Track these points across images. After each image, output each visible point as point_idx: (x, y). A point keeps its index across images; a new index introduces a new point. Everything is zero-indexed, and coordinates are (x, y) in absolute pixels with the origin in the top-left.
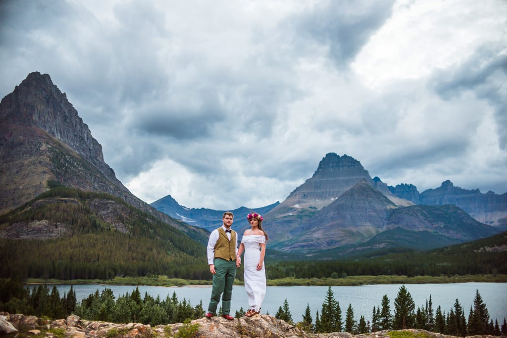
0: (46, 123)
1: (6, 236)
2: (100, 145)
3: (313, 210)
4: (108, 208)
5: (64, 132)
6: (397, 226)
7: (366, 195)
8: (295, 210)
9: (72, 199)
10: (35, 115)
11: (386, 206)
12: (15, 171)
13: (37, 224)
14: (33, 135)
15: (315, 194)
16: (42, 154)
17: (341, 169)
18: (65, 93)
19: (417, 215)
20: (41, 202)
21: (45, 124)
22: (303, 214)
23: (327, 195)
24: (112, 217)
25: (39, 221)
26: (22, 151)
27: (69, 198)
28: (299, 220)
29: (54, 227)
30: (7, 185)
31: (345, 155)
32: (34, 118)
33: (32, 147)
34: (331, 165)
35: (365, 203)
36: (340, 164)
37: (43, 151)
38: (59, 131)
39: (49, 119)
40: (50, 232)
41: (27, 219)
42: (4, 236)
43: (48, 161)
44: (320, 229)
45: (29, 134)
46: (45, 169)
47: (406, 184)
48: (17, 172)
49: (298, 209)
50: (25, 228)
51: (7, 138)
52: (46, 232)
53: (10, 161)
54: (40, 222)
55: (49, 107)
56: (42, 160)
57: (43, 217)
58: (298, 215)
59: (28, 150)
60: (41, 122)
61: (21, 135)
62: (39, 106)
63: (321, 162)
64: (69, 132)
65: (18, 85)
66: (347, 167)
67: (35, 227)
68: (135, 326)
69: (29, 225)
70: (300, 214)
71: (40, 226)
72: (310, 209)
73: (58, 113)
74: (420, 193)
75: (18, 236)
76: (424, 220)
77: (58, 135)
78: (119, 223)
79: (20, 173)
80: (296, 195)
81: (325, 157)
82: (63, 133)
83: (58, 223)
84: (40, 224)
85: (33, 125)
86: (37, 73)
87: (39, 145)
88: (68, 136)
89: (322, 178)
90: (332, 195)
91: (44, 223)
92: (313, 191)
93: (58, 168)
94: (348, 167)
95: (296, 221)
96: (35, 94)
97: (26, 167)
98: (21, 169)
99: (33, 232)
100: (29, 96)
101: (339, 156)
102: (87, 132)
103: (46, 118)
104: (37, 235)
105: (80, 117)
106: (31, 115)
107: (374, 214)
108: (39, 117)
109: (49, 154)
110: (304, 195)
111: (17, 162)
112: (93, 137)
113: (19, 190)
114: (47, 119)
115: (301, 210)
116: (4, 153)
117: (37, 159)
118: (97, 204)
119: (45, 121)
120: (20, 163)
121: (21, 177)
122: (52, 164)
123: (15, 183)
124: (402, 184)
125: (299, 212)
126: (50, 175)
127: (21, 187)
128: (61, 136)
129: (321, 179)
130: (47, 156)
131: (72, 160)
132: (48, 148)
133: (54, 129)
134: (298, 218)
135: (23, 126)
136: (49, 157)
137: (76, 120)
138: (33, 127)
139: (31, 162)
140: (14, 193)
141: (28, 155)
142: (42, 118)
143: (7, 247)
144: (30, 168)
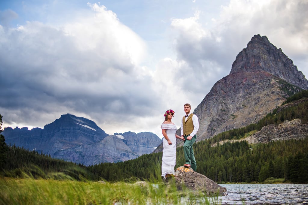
0: (271, 68)
1: (257, 142)
10: (261, 63)
12: (254, 103)
13: (287, 124)
14: (263, 77)
16: (272, 86)
18: (280, 48)
20: (287, 106)
21: (270, 69)
25: (289, 120)
26: (256, 88)
30: (249, 114)
32: (261, 65)
33: (264, 83)
37: (273, 84)
38: (281, 73)
39: (272, 65)
40: (305, 131)
41: (276, 120)
42: (255, 141)
43: (279, 91)
45: (260, 76)
46: (278, 97)
48: (256, 104)
50: (275, 130)
51: (244, 83)
52: (301, 132)
53: (249, 98)
54: (292, 121)
55: (271, 56)
56: (274, 91)
57: (293, 116)
59: (261, 87)
60: (267, 68)
61: (254, 79)
62: (264, 56)
64: (289, 74)
67: (286, 128)
69: (279, 126)
71: (293, 126)
75: (269, 140)
77: (281, 77)
82: (285, 75)
84: (293, 124)
85: (260, 70)
87: (269, 81)
88: (289, 77)
91: (297, 122)
93: (288, 95)
96: (259, 47)
97: (262, 98)
98: (258, 101)
99: (286, 133)
100: (255, 50)
102: (302, 76)
103: (270, 65)
104: (291, 136)
105: (295, 65)
106: (259, 63)
108: (265, 64)
109: (279, 85)
111: (254, 97)
113: (259, 116)
114: (271, 65)
116: (243, 93)
117: (270, 91)
119: (269, 67)
120: (257, 97)
121: (260, 106)
122: (283, 92)
123: (256, 111)
126: (284, 100)
127: (261, 113)
128: (284, 77)
130: (277, 87)
131: (298, 89)
132: (277, 82)
133: (277, 72)
135: (254, 72)
136: (280, 88)
137: (293, 67)
138: (261, 71)
139: (265, 94)
140: (256, 119)
141: (262, 90)
142: (267, 64)
143: (260, 150)
144: (265, 99)
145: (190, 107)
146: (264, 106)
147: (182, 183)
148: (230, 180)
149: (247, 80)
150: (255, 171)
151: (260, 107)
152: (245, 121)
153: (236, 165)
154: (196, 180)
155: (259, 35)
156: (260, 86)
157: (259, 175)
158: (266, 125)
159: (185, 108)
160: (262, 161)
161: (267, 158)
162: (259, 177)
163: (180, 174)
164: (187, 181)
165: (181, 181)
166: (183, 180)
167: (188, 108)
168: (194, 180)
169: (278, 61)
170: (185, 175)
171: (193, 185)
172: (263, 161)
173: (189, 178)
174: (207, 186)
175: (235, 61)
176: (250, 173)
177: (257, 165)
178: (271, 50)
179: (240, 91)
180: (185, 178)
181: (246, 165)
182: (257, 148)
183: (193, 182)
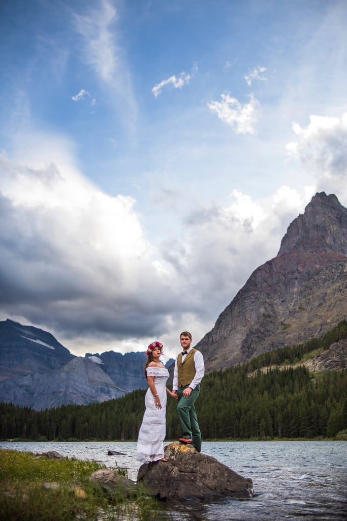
0: (344, 246)
10: (329, 238)
12: (317, 304)
14: (331, 261)
16: (346, 276)
21: (343, 248)
26: (321, 278)
30: (310, 322)
32: (328, 242)
33: (333, 270)
39: (346, 242)
45: (326, 260)
48: (320, 305)
51: (301, 270)
53: (309, 295)
55: (343, 228)
59: (329, 277)
60: (337, 246)
61: (316, 264)
62: (332, 227)
75: (343, 365)
79: (324, 305)
85: (327, 249)
87: (341, 268)
96: (324, 213)
97: (331, 296)
98: (324, 300)
100: (317, 217)
103: (342, 241)
106: (324, 238)
108: (334, 240)
111: (318, 294)
113: (326, 324)
114: (344, 242)
116: (300, 288)
117: (343, 284)
119: (341, 244)
120: (322, 293)
121: (327, 308)
123: (320, 317)
127: (328, 321)
135: (317, 252)
138: (328, 252)
139: (336, 290)
140: (321, 330)
141: (330, 282)
142: (337, 240)
143: (329, 383)
144: (335, 296)
145: (190, 338)
146: (335, 308)
147: (174, 473)
148: (280, 434)
149: (305, 265)
150: (321, 418)
151: (328, 310)
152: (302, 334)
153: (289, 407)
154: (198, 468)
155: (324, 193)
156: (327, 275)
157: (328, 424)
158: (337, 341)
159: (183, 339)
160: (331, 401)
161: (340, 396)
162: (327, 428)
163: (173, 457)
164: (183, 470)
165: (172, 470)
166: (177, 468)
167: (186, 339)
168: (195, 467)
170: (181, 459)
171: (192, 478)
172: (334, 401)
173: (186, 464)
174: (218, 478)
175: (286, 235)
176: (313, 421)
177: (325, 408)
178: (343, 218)
179: (295, 284)
180: (179, 465)
181: (306, 408)
182: (324, 379)
183: (194, 471)
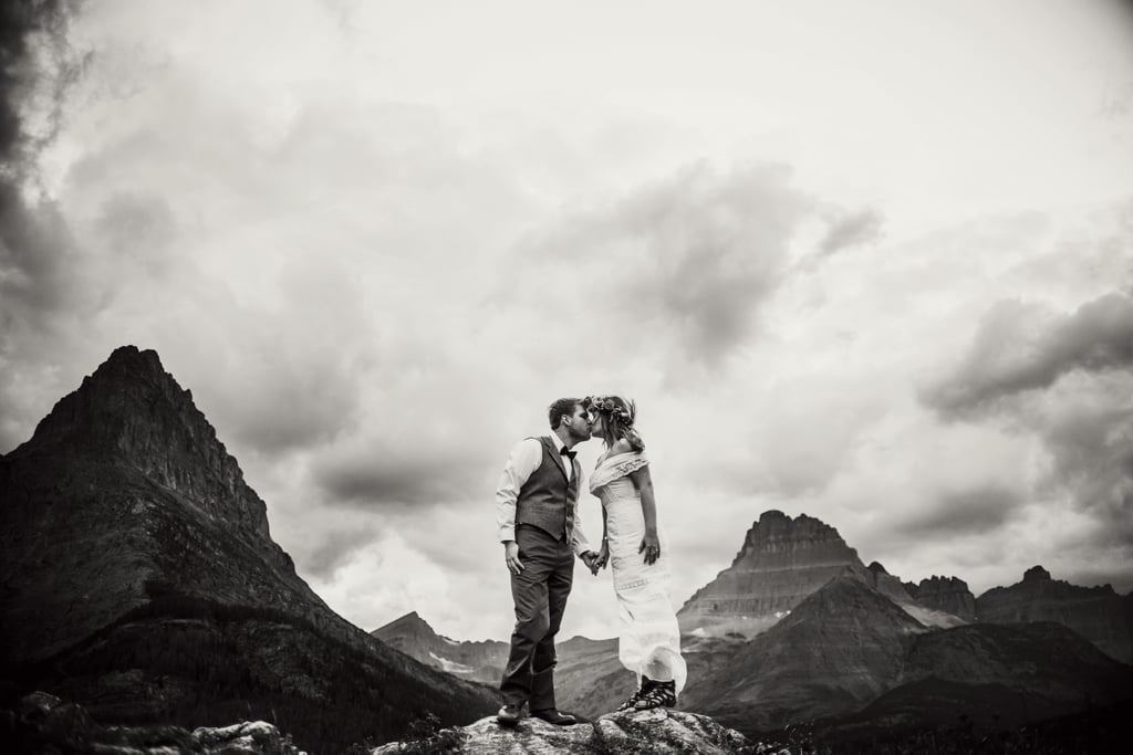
0: (147, 454)
2: (263, 502)
3: (736, 641)
4: (277, 642)
5: (184, 474)
6: (930, 673)
7: (854, 603)
8: (696, 642)
9: (199, 622)
10: (124, 438)
11: (901, 628)
12: (75, 560)
14: (118, 482)
15: (740, 605)
16: (135, 522)
17: (795, 548)
18: (189, 391)
19: (972, 647)
20: (130, 629)
21: (145, 457)
22: (713, 651)
23: (766, 606)
24: (285, 662)
26: (92, 516)
27: (190, 621)
28: (706, 664)
29: (156, 685)
30: (56, 592)
31: (803, 515)
32: (120, 445)
33: (115, 507)
34: (772, 538)
35: (853, 623)
36: (794, 536)
37: (139, 515)
38: (173, 472)
39: (153, 446)
40: (146, 697)
41: (97, 667)
43: (148, 539)
44: (753, 684)
45: (109, 479)
46: (142, 556)
47: (943, 577)
48: (80, 563)
49: (702, 638)
50: (91, 690)
51: (62, 489)
53: (66, 540)
54: (126, 674)
55: (154, 421)
56: (134, 536)
57: (132, 663)
58: (702, 653)
59: (106, 515)
60: (135, 452)
61: (91, 482)
62: (133, 419)
63: (749, 532)
64: (195, 474)
65: (91, 375)
66: (809, 544)
67: (112, 687)
68: (247, 729)
69: (99, 682)
70: (707, 650)
71: (125, 685)
72: (728, 639)
73: (174, 434)
74: (976, 596)
76: (990, 658)
77: (171, 482)
78: (301, 674)
79: (86, 566)
80: (696, 607)
81: (758, 521)
82: (182, 477)
83: (165, 677)
84: (126, 680)
85: (117, 458)
86: (132, 349)
87: (129, 503)
88: (192, 483)
89: (755, 567)
90: (777, 606)
92: (734, 597)
93: (170, 554)
94: (811, 540)
95: (698, 665)
96: (125, 393)
97: (100, 552)
98: (89, 557)
99: (109, 698)
100: (113, 397)
101: (788, 517)
102: (235, 473)
103: (147, 445)
105: (221, 441)
106: (116, 437)
107: (875, 646)
108: (133, 444)
109: (151, 522)
110: (716, 607)
111: (81, 542)
112: (247, 484)
113: (81, 602)
114: (149, 447)
115: (709, 641)
116: (53, 521)
117: (125, 534)
118: (252, 632)
119: (144, 450)
120: (88, 543)
121: (87, 575)
122: (157, 545)
123: (74, 588)
124: (934, 577)
125: (706, 645)
126: (152, 567)
127: (86, 597)
128: (178, 484)
129: (751, 571)
130: (145, 527)
131: (199, 535)
132: (150, 508)
133: (163, 469)
134: (702, 659)
135: (97, 461)
136: (151, 529)
137: (212, 447)
138: (117, 464)
139: (111, 541)
140: (70, 610)
141: (106, 525)
142: (138, 444)
144: (108, 553)
156: (104, 512)
169: (171, 435)
175: (49, 415)
178: (158, 403)
179: (45, 512)
